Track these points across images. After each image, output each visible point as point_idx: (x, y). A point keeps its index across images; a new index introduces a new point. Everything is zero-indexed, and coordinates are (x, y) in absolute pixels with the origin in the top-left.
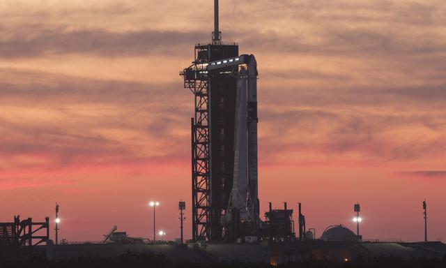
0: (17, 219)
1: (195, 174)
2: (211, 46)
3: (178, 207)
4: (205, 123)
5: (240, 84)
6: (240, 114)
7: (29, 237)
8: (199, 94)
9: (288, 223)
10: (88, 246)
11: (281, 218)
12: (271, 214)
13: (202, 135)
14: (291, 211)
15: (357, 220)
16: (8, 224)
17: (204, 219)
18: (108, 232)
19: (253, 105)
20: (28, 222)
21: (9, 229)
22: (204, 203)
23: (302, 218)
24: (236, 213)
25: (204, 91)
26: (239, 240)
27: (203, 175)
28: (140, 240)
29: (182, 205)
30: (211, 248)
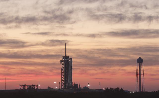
0: (33, 85)
1: (62, 78)
2: (65, 57)
3: (59, 83)
4: (64, 69)
5: (69, 63)
6: (70, 68)
7: (34, 88)
8: (63, 64)
9: (77, 86)
10: (44, 89)
11: (76, 85)
12: (74, 84)
13: (63, 71)
14: (78, 84)
15: (89, 85)
16: (30, 86)
17: (63, 85)
18: (48, 87)
19: (72, 66)
20: (34, 85)
21: (31, 86)
22: (63, 82)
23: (79, 85)
24: (69, 84)
25: (64, 64)
26: (69, 89)
27: (63, 78)
28: (53, 89)
29: (60, 83)
30: (65, 90)
